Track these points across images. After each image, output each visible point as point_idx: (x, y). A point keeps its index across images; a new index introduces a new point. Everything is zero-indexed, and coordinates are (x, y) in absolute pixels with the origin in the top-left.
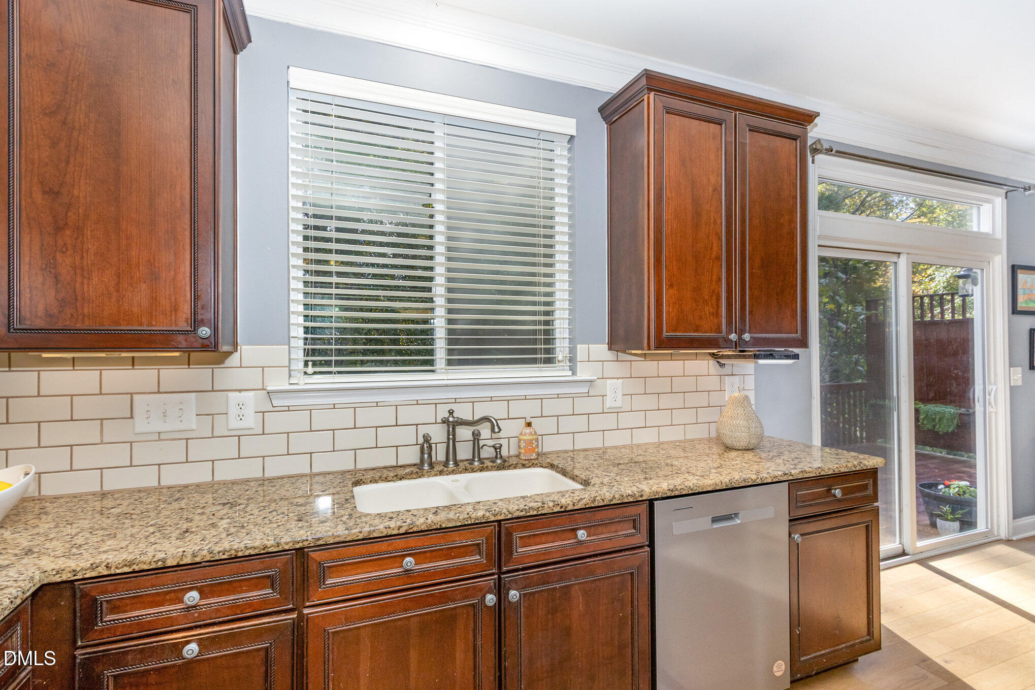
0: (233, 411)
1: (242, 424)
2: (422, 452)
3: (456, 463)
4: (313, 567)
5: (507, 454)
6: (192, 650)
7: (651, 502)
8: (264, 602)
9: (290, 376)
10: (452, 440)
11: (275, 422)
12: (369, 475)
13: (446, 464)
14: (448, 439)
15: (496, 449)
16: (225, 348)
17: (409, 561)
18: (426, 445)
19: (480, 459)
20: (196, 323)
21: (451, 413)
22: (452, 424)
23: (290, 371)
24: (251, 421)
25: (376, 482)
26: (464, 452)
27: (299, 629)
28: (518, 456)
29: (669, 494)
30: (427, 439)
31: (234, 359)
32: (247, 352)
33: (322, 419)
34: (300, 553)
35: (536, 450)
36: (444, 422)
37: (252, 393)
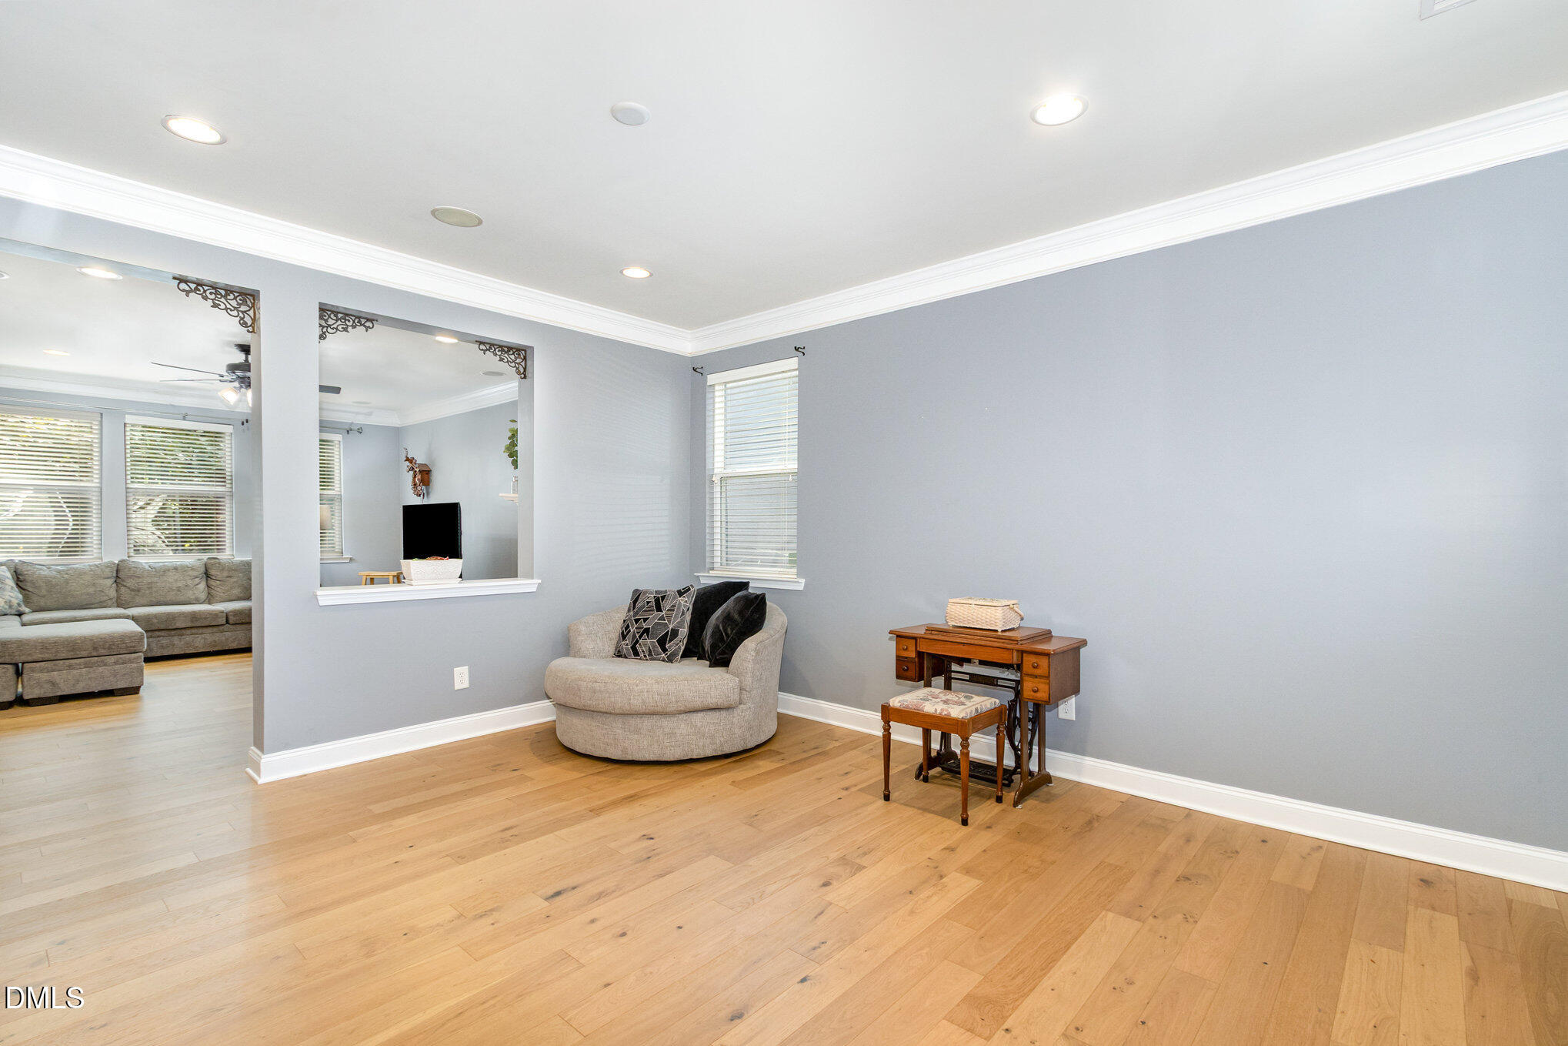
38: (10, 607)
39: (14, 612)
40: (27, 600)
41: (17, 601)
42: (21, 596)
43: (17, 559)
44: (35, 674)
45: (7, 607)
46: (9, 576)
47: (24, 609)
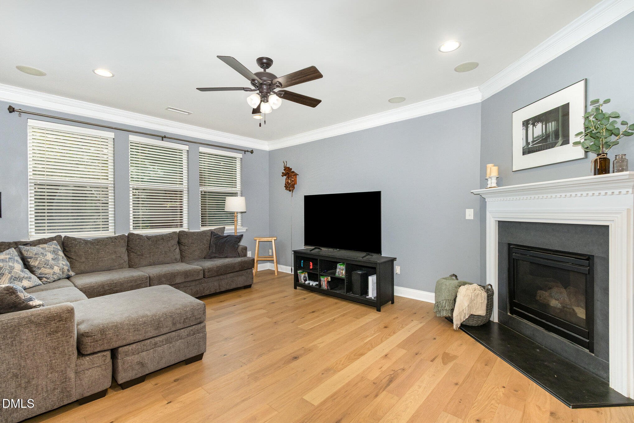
38: (63, 272)
39: (65, 276)
40: (72, 267)
41: (67, 268)
42: (68, 263)
43: (63, 235)
44: (128, 358)
45: (61, 273)
46: (59, 248)
47: (72, 273)
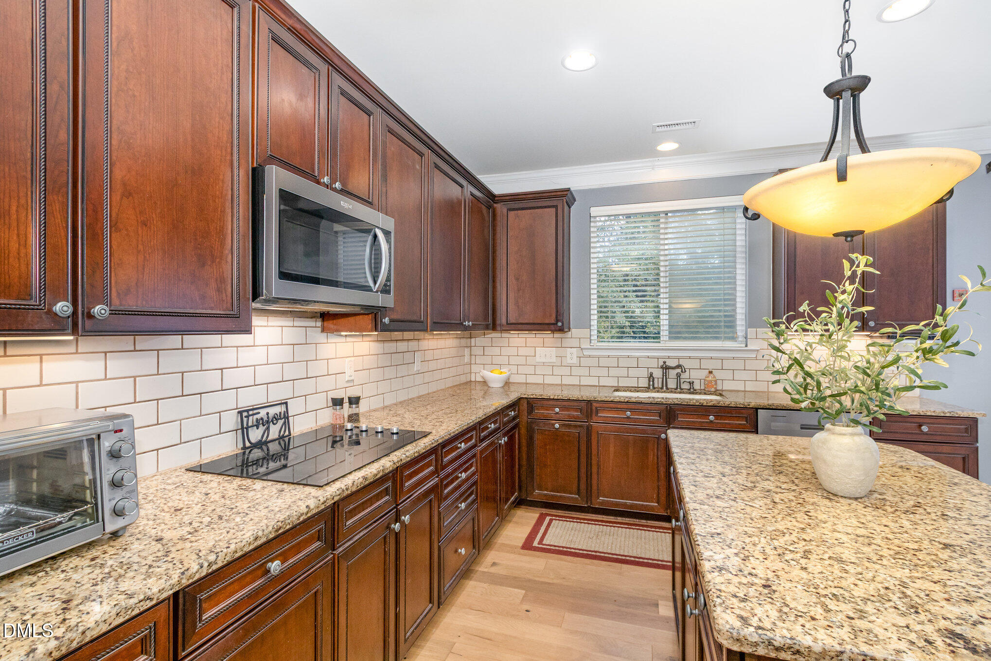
0: (569, 356)
1: (571, 362)
2: (649, 381)
3: (667, 388)
4: (594, 408)
5: (699, 388)
6: (557, 426)
7: (757, 409)
8: (578, 417)
9: (591, 343)
10: (665, 376)
11: (585, 362)
12: (623, 389)
13: (662, 388)
14: (663, 376)
15: (690, 383)
16: (566, 330)
17: (628, 413)
18: (651, 377)
19: (680, 388)
20: (557, 321)
21: (665, 362)
22: (665, 368)
23: (591, 340)
24: (575, 361)
25: (626, 391)
26: (672, 384)
27: (589, 429)
28: (704, 390)
29: (768, 407)
30: (651, 374)
31: (569, 334)
32: (574, 331)
33: (603, 362)
34: (589, 402)
35: (715, 386)
36: (661, 368)
37: (575, 349)
